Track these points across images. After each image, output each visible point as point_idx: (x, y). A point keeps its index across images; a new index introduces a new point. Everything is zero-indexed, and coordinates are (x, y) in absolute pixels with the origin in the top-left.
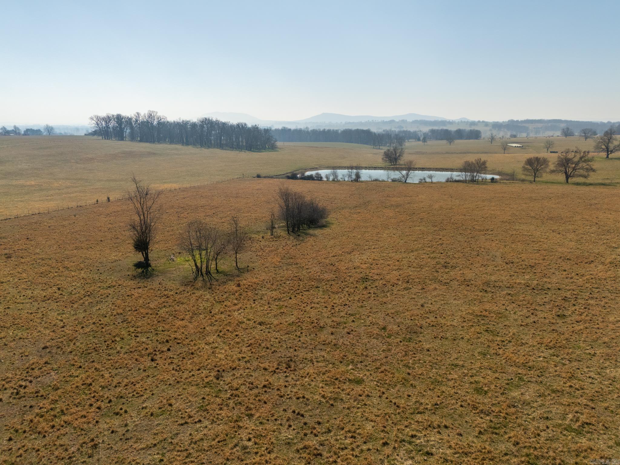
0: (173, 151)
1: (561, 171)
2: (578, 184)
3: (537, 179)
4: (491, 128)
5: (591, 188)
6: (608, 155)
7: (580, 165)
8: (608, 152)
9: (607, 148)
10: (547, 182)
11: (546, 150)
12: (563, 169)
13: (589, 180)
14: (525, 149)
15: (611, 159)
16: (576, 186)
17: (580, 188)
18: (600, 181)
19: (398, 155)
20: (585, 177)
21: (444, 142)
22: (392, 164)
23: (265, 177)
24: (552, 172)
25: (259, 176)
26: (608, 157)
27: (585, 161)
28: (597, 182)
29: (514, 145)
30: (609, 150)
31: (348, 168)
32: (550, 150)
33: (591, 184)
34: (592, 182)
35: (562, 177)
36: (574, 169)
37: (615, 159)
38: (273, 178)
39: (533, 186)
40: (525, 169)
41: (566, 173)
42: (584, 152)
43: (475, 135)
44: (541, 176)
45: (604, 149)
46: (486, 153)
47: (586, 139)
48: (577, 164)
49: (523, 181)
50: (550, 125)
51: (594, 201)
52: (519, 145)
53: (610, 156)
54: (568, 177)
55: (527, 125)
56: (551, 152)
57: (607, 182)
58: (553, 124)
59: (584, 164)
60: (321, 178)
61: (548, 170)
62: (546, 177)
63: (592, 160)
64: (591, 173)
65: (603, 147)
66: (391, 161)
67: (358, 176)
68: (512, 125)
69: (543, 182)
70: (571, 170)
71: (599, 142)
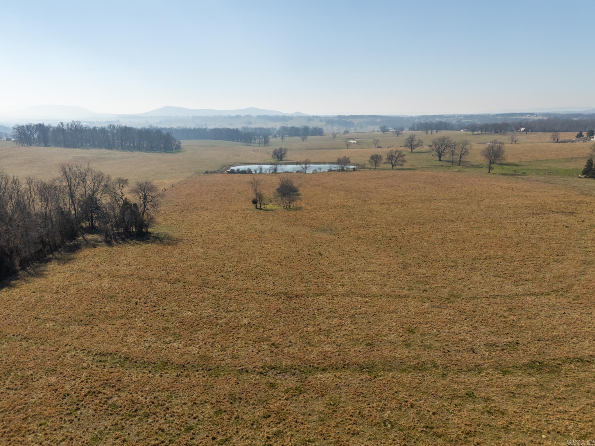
1: (389, 162)
2: (398, 169)
3: (377, 167)
4: (325, 123)
5: (405, 171)
6: (412, 150)
7: (399, 158)
9: (411, 146)
10: (382, 169)
11: (374, 145)
12: (390, 161)
13: (404, 167)
14: (360, 144)
15: (414, 152)
16: (397, 171)
17: (400, 171)
18: (409, 167)
19: (282, 153)
20: (402, 165)
21: (298, 138)
22: (279, 160)
23: (212, 173)
24: (385, 163)
25: (207, 172)
26: (412, 151)
27: (401, 156)
28: (407, 168)
29: (352, 141)
30: (413, 147)
31: (257, 164)
32: (377, 146)
33: (405, 169)
34: (405, 168)
35: (389, 166)
36: (396, 161)
37: (416, 152)
38: (217, 173)
39: (376, 172)
40: (370, 162)
41: (392, 163)
42: (400, 151)
43: (318, 132)
44: (379, 166)
45: (409, 147)
46: (335, 148)
47: (397, 135)
48: (397, 158)
49: (370, 169)
50: (369, 120)
51: (407, 178)
52: (356, 142)
53: (413, 151)
54: (393, 165)
55: (353, 120)
56: (378, 147)
57: (413, 167)
58: (372, 119)
59: (401, 158)
60: (251, 172)
61: (382, 162)
62: (382, 166)
63: (404, 155)
64: (405, 163)
65: (409, 145)
66: (278, 157)
67: (276, 170)
68: (341, 120)
69: (380, 169)
70: (394, 161)
71: (407, 142)
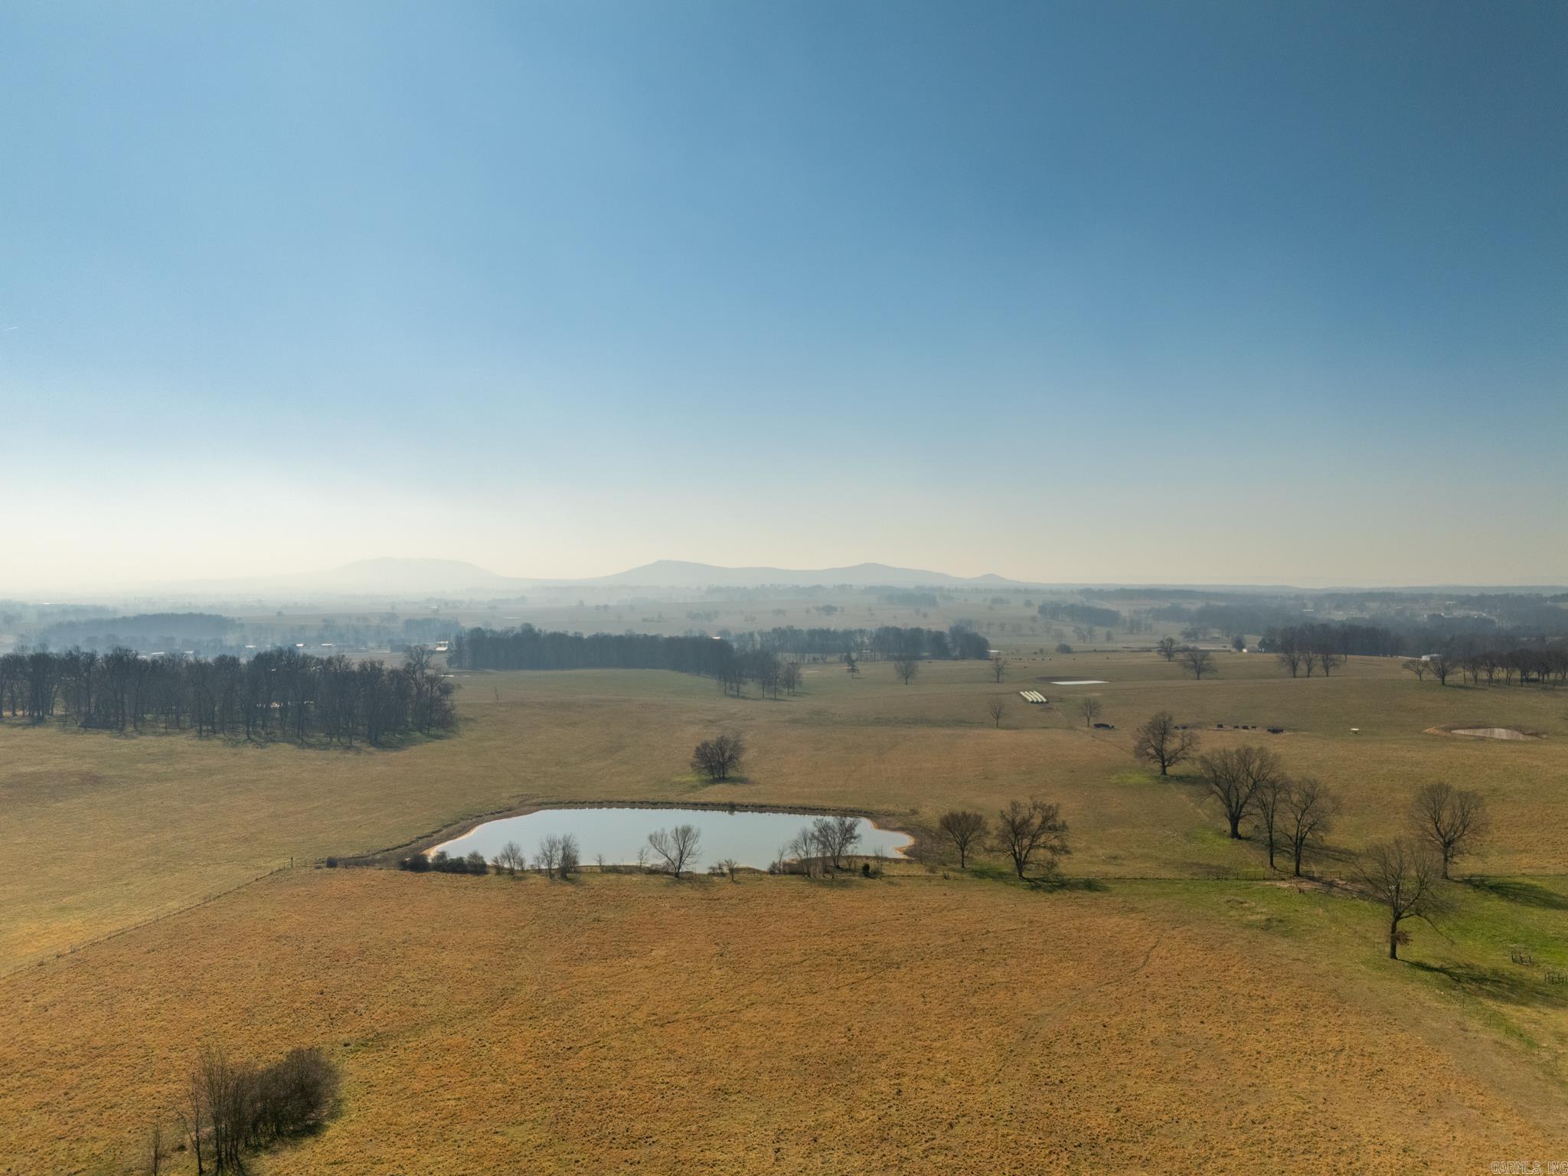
0: (154, 767)
6: (1164, 767)
7: (1042, 839)
8: (1163, 763)
14: (1050, 709)
19: (727, 755)
22: (716, 776)
23: (347, 864)
25: (333, 861)
29: (1033, 696)
30: (1166, 757)
36: (1030, 847)
41: (1015, 855)
45: (1153, 757)
48: (1035, 834)
52: (1041, 697)
53: (1169, 770)
54: (1019, 863)
59: (1051, 836)
65: (1151, 751)
66: (711, 769)
70: (1023, 848)
